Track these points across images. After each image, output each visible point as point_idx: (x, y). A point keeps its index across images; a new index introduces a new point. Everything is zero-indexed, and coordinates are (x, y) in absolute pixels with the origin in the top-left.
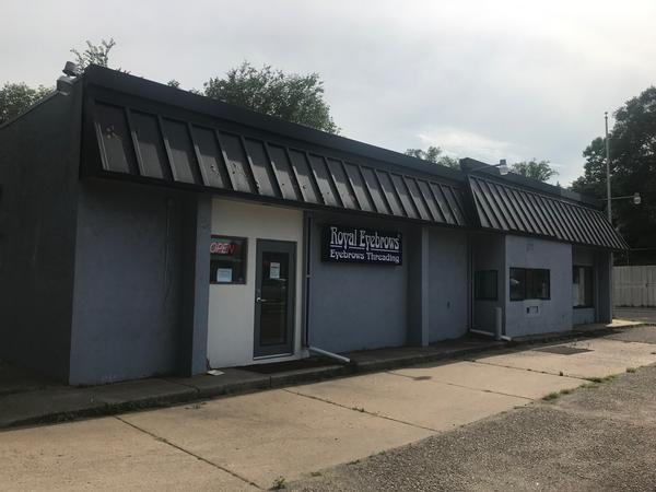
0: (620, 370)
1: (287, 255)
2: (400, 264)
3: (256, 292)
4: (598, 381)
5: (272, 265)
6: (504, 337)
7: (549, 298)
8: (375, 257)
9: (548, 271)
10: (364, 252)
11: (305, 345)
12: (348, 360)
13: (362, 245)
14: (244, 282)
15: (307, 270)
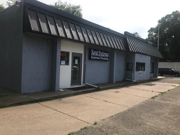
0: (166, 90)
1: (80, 57)
2: (109, 61)
3: (72, 68)
4: (162, 93)
5: (76, 60)
6: (134, 81)
7: (144, 71)
8: (102, 59)
9: (145, 63)
10: (100, 57)
11: (84, 82)
12: (97, 87)
13: (99, 55)
14: (68, 65)
15: (85, 62)
